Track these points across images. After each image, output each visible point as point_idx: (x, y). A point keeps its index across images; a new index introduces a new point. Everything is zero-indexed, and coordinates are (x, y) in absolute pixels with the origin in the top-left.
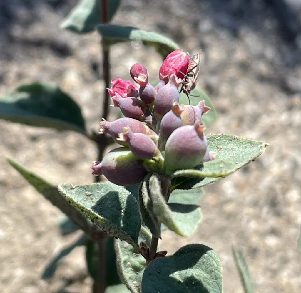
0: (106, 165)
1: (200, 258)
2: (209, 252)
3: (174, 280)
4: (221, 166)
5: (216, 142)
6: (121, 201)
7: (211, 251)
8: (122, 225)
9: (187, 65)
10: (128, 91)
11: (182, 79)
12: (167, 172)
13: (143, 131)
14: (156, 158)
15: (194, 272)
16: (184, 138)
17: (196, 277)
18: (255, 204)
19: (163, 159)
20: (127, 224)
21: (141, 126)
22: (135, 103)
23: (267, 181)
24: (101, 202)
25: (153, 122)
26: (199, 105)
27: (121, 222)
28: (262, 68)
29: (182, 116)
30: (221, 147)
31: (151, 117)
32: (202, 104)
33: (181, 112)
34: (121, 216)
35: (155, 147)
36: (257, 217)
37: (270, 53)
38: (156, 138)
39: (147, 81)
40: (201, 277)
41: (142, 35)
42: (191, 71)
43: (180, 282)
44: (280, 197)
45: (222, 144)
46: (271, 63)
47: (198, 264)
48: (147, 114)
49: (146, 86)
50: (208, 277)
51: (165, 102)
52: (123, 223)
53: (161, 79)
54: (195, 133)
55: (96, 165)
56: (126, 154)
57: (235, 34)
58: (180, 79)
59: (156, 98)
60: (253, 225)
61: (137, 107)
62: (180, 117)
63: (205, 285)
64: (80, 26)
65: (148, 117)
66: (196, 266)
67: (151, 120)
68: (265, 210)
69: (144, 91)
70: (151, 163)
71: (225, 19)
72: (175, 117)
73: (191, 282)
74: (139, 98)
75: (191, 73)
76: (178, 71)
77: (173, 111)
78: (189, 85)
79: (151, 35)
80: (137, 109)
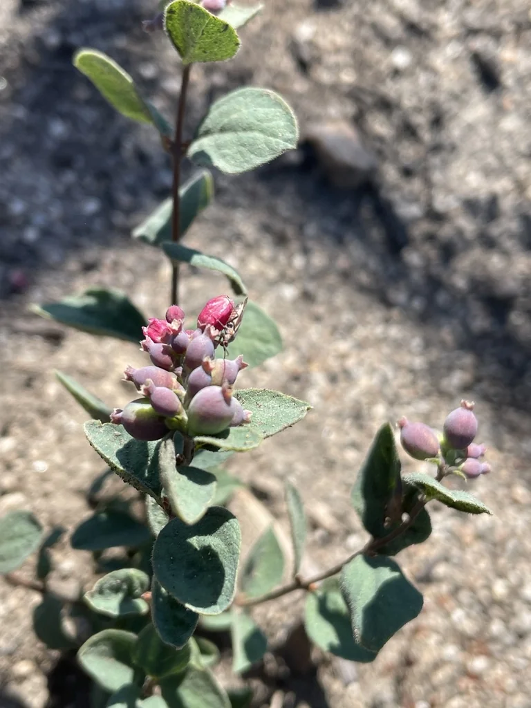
0: (125, 417)
1: (221, 525)
2: (231, 520)
3: (190, 546)
4: (247, 435)
5: (256, 397)
6: (149, 448)
7: (234, 520)
8: (147, 475)
9: (229, 313)
10: (162, 335)
11: (220, 330)
12: (190, 434)
13: (169, 386)
14: (178, 417)
15: (212, 541)
16: (208, 401)
17: (213, 547)
18: (339, 415)
19: (186, 418)
20: (152, 474)
21: (168, 379)
22: (165, 351)
23: (353, 393)
24: (129, 446)
25: (182, 374)
26: (237, 359)
27: (147, 471)
28: (364, 278)
29: (213, 373)
30: (262, 403)
31: (181, 368)
32: (240, 359)
33: (211, 370)
34: (147, 463)
35: (178, 405)
36: (339, 429)
37: (373, 263)
38: (182, 394)
39: (180, 329)
40: (219, 547)
41: (203, 261)
42: (232, 321)
43: (196, 549)
44: (365, 412)
45: (263, 400)
46: (374, 274)
47: (218, 532)
48: (177, 365)
49: (178, 334)
50: (226, 550)
51: (195, 355)
52: (149, 472)
53: (198, 327)
54: (221, 398)
55: (116, 414)
56: (147, 407)
57: (340, 241)
58: (217, 330)
59: (187, 350)
60: (333, 437)
61: (167, 356)
62: (210, 375)
63: (221, 558)
64: (152, 237)
65: (178, 369)
66: (215, 534)
67: (180, 372)
68: (348, 422)
69: (175, 340)
70: (174, 421)
71: (332, 225)
72: (205, 374)
73: (208, 552)
74: (170, 345)
75: (231, 323)
76: (218, 320)
77: (203, 368)
78: (228, 337)
79: (213, 263)
80: (166, 359)
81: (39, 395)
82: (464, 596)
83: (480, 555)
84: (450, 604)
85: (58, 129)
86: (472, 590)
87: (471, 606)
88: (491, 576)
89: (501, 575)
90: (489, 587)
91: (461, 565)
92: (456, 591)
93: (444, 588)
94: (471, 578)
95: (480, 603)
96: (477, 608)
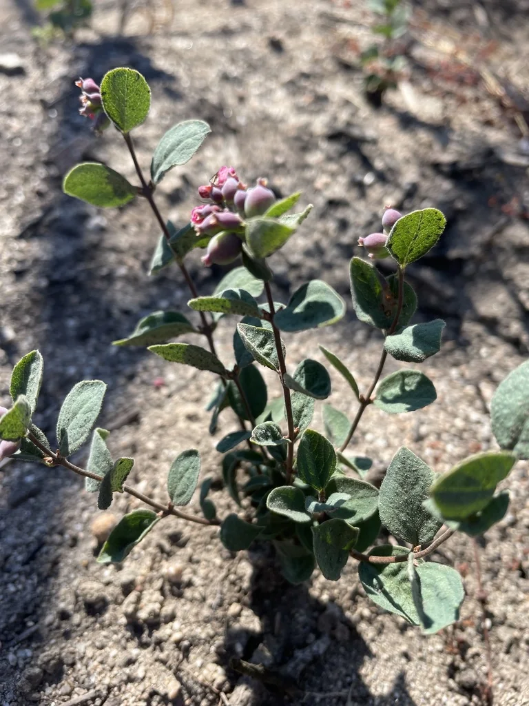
81: (145, 451)
82: (445, 436)
83: (437, 412)
84: (441, 445)
85: (72, 323)
86: (447, 431)
87: (452, 440)
88: (450, 419)
89: (455, 415)
90: (453, 426)
91: (431, 423)
92: (439, 436)
93: (432, 438)
94: (441, 426)
95: (455, 435)
96: (456, 439)
